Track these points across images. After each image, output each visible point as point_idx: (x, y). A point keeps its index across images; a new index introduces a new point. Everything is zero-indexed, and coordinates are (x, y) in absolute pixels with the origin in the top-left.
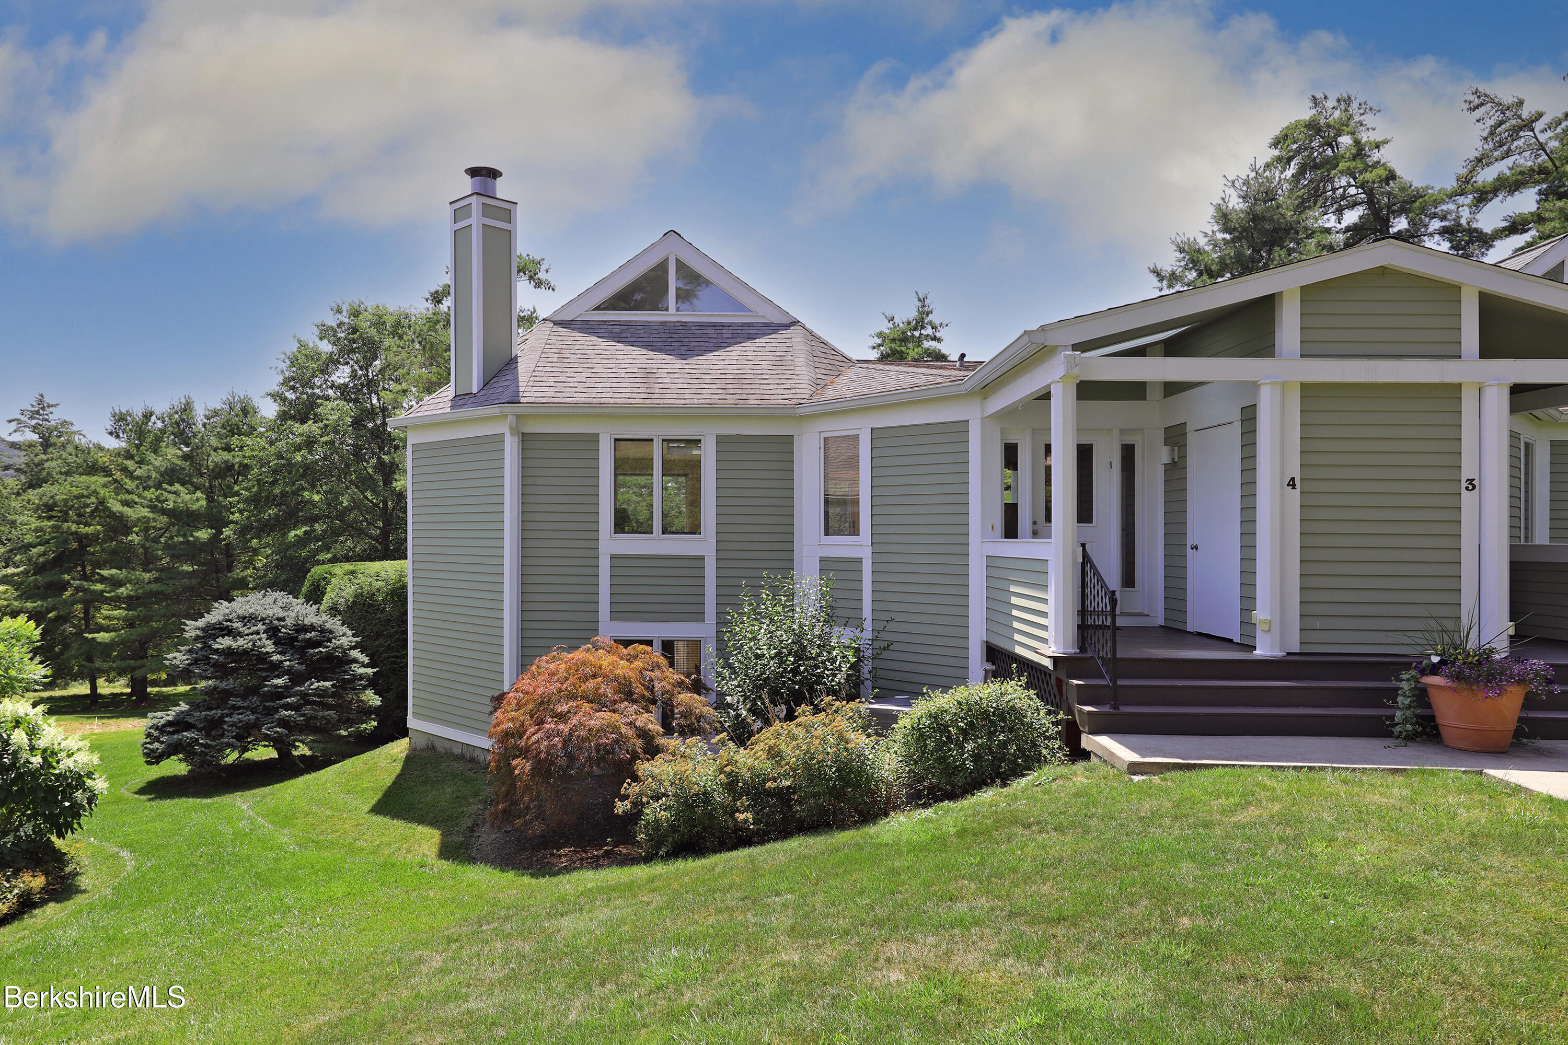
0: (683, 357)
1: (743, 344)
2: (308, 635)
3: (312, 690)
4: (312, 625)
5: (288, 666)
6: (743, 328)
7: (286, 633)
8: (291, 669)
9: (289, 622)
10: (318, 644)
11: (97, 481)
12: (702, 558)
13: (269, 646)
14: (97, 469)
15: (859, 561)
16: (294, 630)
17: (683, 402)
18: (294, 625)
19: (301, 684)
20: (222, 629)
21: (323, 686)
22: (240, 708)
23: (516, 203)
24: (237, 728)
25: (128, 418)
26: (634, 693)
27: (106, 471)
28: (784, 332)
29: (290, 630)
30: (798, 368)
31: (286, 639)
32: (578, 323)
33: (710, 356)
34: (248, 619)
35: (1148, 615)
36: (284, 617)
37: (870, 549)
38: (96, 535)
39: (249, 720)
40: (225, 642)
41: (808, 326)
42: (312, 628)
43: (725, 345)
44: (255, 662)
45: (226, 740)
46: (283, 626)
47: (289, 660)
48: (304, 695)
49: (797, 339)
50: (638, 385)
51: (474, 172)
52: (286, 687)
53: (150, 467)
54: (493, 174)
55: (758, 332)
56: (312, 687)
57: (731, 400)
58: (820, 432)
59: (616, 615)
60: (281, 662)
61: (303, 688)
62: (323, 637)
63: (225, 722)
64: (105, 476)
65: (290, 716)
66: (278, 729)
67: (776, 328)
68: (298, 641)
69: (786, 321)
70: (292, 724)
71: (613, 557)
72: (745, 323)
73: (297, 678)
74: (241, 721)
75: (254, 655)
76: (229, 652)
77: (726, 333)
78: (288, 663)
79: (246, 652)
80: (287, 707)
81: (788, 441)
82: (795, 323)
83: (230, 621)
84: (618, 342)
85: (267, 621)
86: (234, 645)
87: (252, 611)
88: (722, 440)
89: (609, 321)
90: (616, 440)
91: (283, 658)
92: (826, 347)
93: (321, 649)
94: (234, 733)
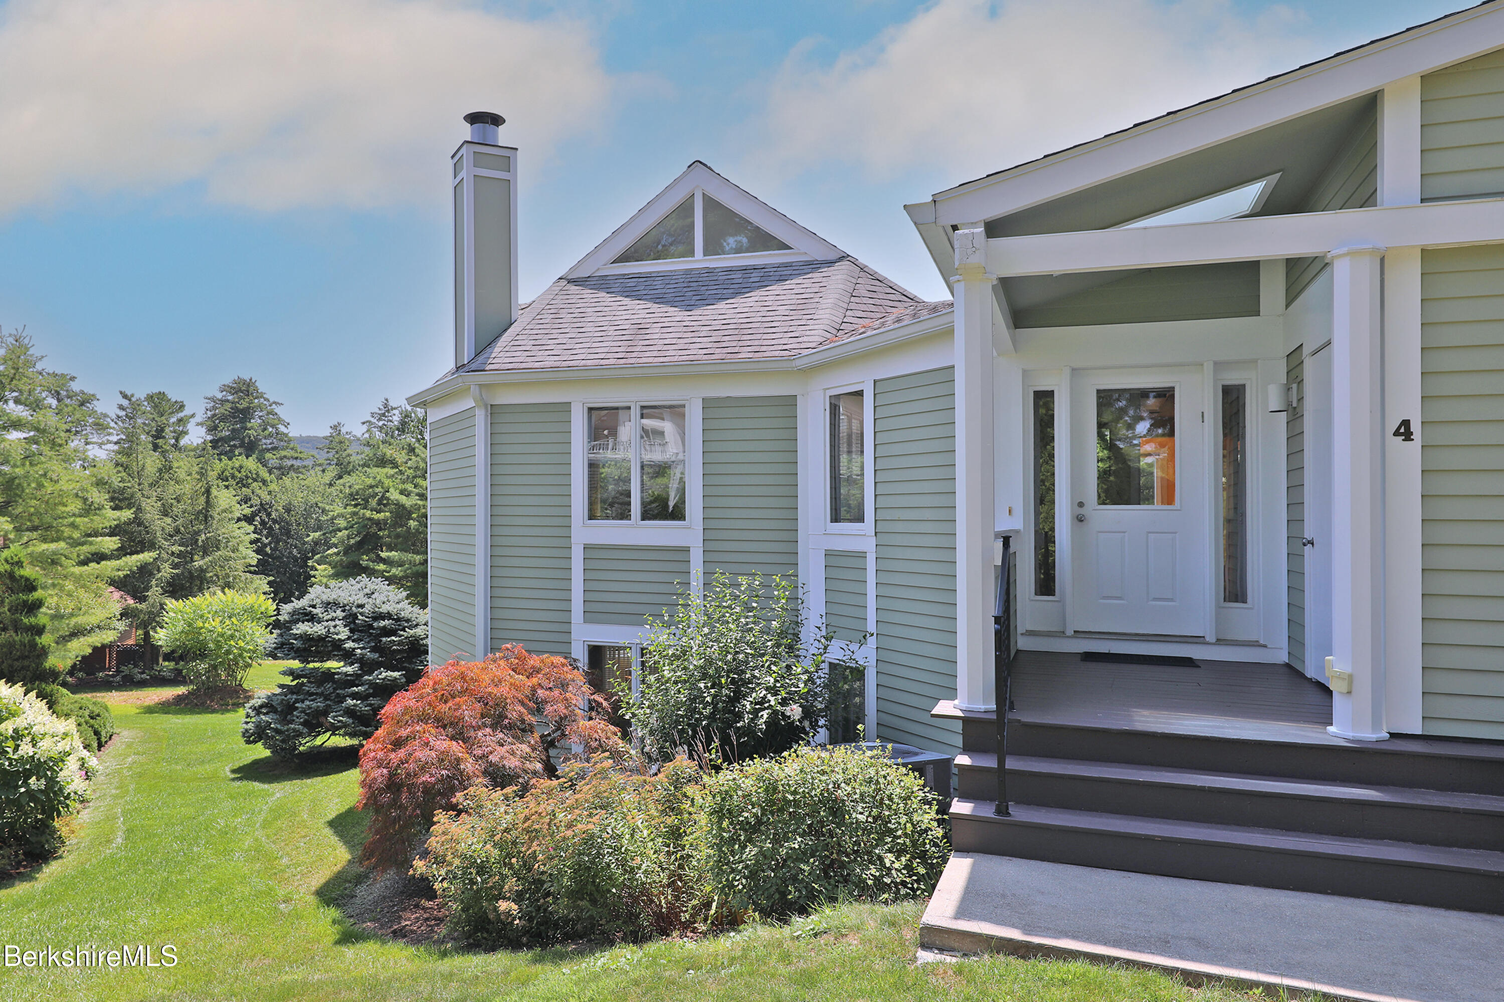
0: (689, 308)
1: (767, 288)
2: (382, 623)
3: (379, 679)
4: (388, 613)
5: (360, 654)
6: (779, 269)
7: (363, 620)
8: (363, 657)
9: (367, 609)
10: (393, 632)
11: (382, 473)
12: (687, 550)
13: (343, 633)
14: (386, 461)
15: (862, 555)
16: (372, 617)
17: (662, 359)
18: (373, 613)
19: (370, 673)
20: (306, 614)
21: (391, 677)
22: (312, 694)
23: (516, 149)
24: (306, 714)
25: (413, 415)
26: (506, 717)
27: (394, 464)
28: (826, 269)
29: (366, 617)
30: (821, 312)
31: (363, 626)
32: (595, 279)
33: (722, 305)
34: (328, 605)
35: (1265, 646)
36: (364, 604)
37: (873, 541)
38: (385, 521)
39: (318, 707)
40: (302, 628)
41: (863, 260)
42: (389, 616)
43: (748, 290)
44: (330, 648)
45: (293, 726)
46: (362, 614)
47: (361, 648)
48: (371, 684)
49: (837, 277)
50: (619, 343)
51: (474, 118)
52: (355, 675)
53: (418, 458)
54: (496, 120)
55: (795, 272)
56: (380, 677)
57: (719, 354)
58: (825, 390)
59: (590, 616)
60: (354, 649)
61: (371, 678)
62: (399, 625)
63: (297, 708)
64: (392, 468)
65: (355, 705)
66: (341, 718)
67: (819, 266)
68: (374, 629)
69: (832, 256)
70: (358, 714)
71: (586, 548)
72: (783, 263)
73: (368, 667)
74: (310, 708)
75: (329, 641)
76: (306, 638)
77: (755, 276)
78: (359, 651)
79: (321, 639)
80: (354, 696)
81: (790, 402)
82: (844, 257)
83: (314, 607)
84: (626, 297)
85: (348, 608)
86: (310, 631)
87: (335, 596)
88: (708, 404)
89: (628, 275)
90: (590, 409)
91: (357, 646)
92: (880, 284)
93: (393, 638)
94: (302, 720)
